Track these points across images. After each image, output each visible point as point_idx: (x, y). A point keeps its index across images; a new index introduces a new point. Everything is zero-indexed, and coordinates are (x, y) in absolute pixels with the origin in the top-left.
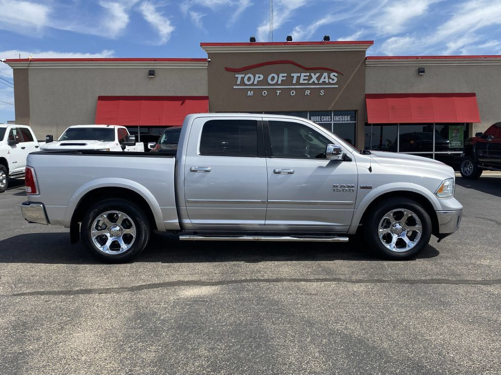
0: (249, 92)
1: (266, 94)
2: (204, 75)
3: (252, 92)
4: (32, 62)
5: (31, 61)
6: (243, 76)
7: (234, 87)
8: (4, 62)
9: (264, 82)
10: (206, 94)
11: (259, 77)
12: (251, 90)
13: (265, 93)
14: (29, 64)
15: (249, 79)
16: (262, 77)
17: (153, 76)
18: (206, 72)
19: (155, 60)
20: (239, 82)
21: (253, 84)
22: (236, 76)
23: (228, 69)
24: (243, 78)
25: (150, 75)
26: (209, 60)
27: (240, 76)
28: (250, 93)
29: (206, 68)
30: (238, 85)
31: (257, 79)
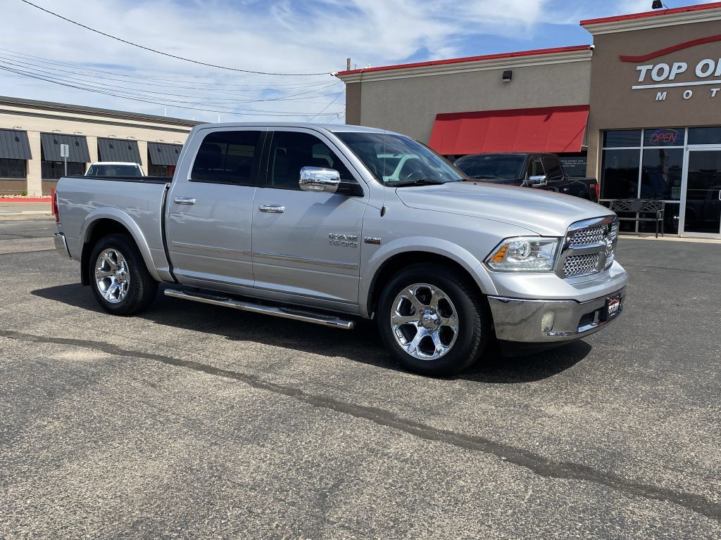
0: (659, 94)
1: (690, 95)
2: (585, 73)
3: (665, 93)
4: (364, 74)
5: (363, 72)
6: (650, 67)
7: (634, 87)
8: (336, 75)
9: (690, 74)
10: (586, 103)
11: (680, 67)
12: (662, 90)
13: (688, 94)
14: (362, 76)
15: (661, 71)
16: (684, 66)
17: (508, 80)
18: (589, 66)
19: (512, 55)
20: (641, 79)
21: (667, 80)
22: (639, 68)
23: (624, 59)
24: (649, 71)
25: (504, 78)
26: (593, 46)
27: (643, 69)
28: (661, 96)
29: (589, 59)
30: (641, 83)
31: (675, 71)
